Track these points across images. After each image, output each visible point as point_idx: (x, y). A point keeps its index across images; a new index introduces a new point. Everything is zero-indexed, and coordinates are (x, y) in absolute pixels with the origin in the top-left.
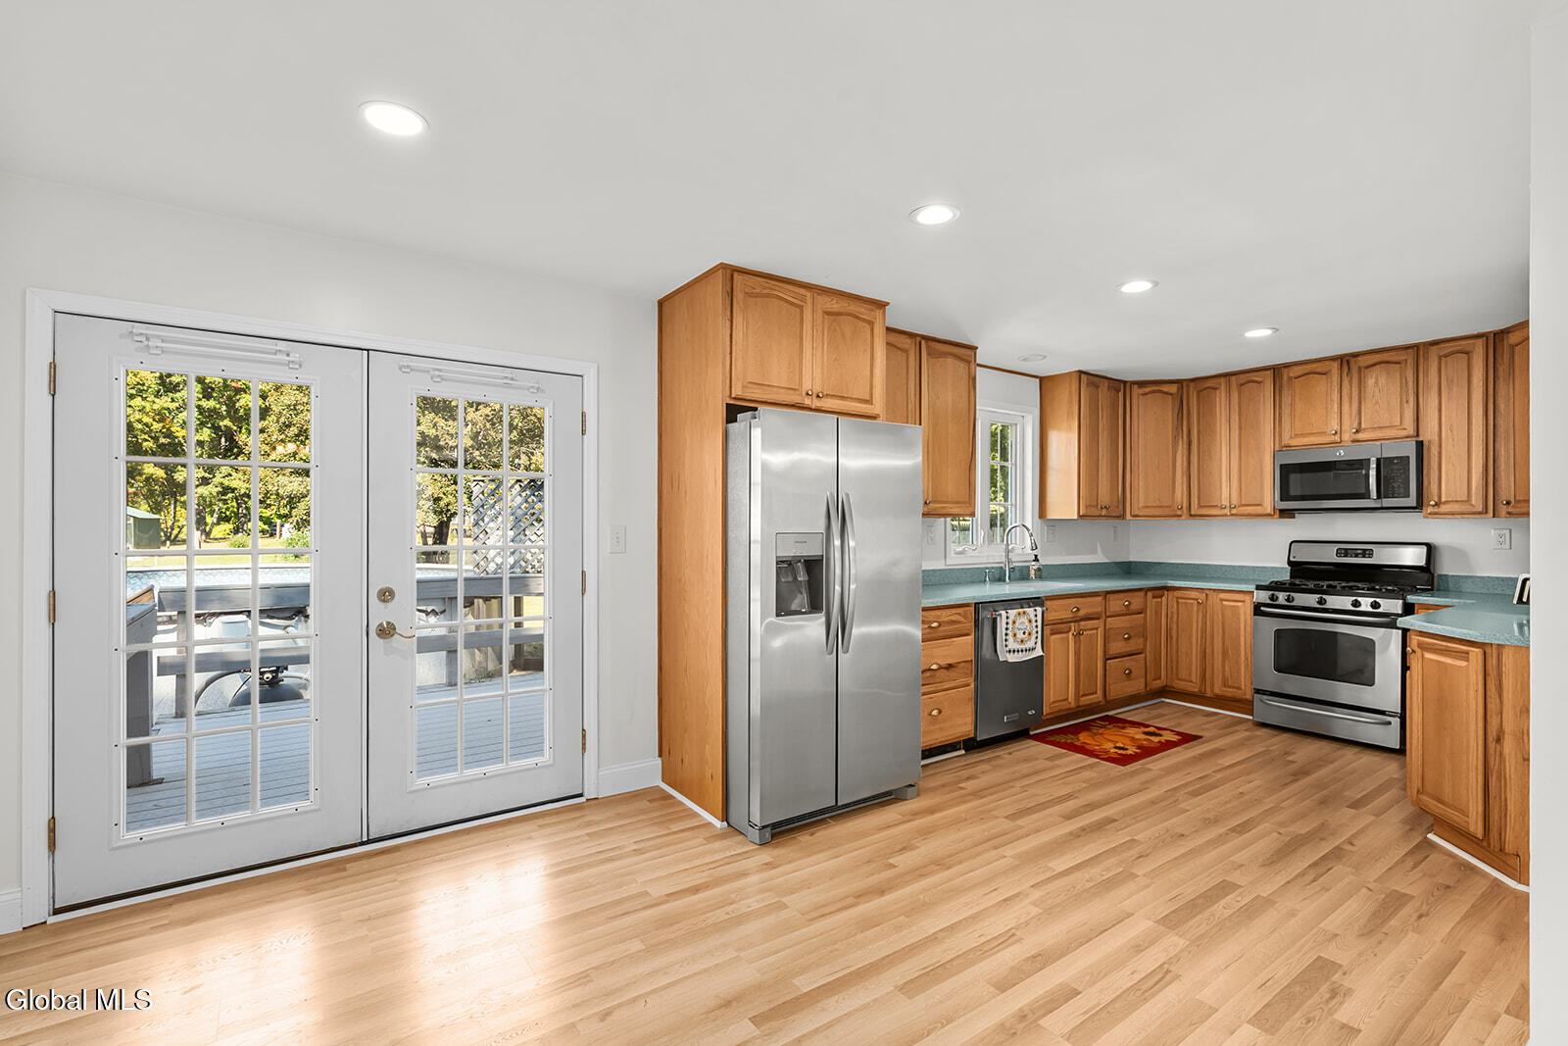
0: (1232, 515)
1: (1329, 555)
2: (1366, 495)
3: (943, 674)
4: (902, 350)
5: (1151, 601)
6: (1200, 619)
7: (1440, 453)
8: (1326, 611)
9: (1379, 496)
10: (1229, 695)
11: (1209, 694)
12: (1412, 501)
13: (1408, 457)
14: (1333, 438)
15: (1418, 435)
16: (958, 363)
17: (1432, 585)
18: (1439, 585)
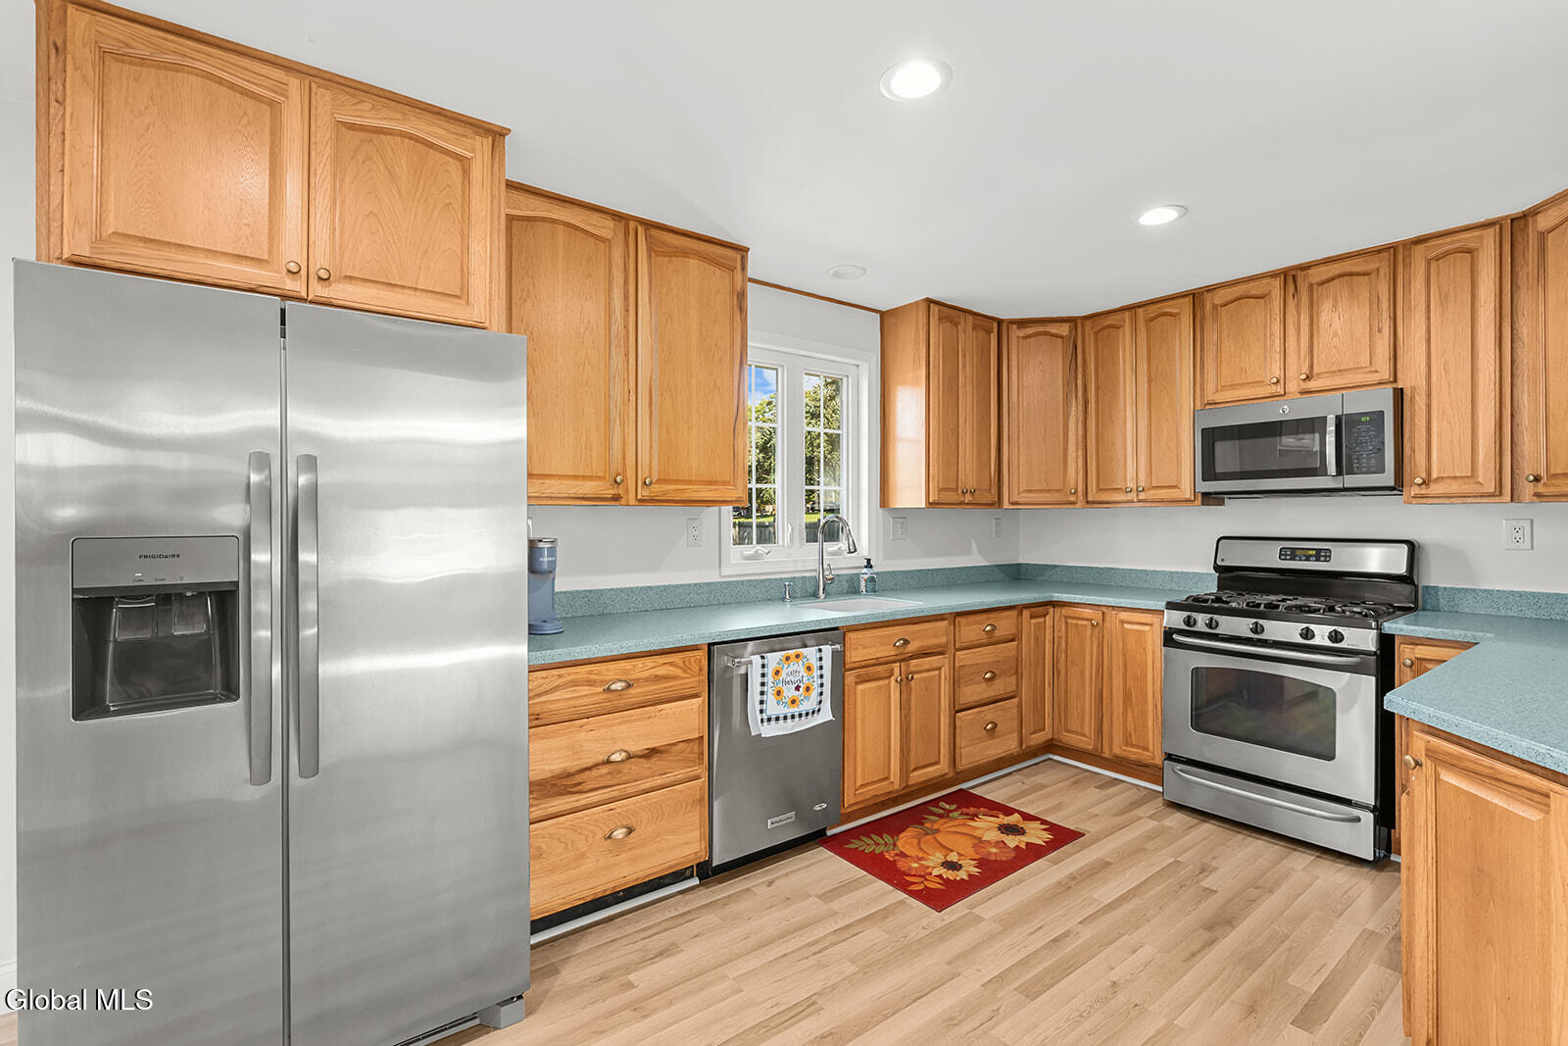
0: (1139, 501)
1: (1269, 558)
2: (1321, 471)
3: (637, 767)
4: (603, 240)
5: (1029, 624)
6: (1095, 649)
7: (1429, 406)
8: (1264, 643)
9: (1339, 472)
10: (1133, 757)
11: (1106, 754)
12: (1387, 478)
13: (1381, 413)
14: (1274, 389)
15: (1395, 381)
16: (711, 268)
17: (1416, 602)
18: (1424, 602)
